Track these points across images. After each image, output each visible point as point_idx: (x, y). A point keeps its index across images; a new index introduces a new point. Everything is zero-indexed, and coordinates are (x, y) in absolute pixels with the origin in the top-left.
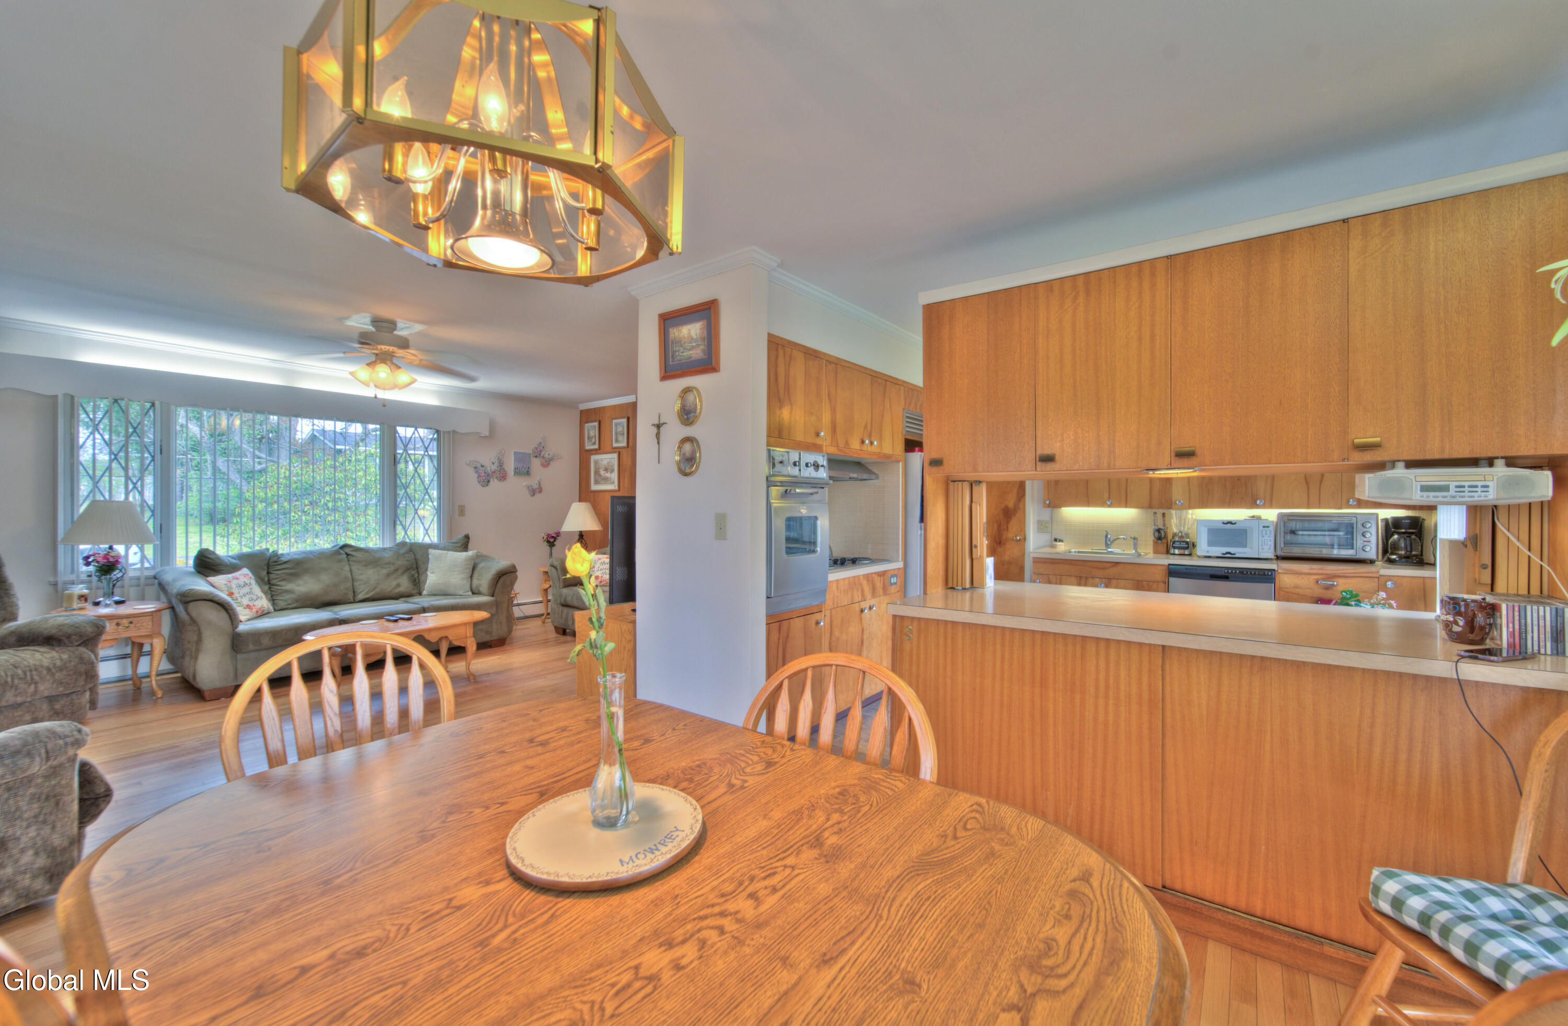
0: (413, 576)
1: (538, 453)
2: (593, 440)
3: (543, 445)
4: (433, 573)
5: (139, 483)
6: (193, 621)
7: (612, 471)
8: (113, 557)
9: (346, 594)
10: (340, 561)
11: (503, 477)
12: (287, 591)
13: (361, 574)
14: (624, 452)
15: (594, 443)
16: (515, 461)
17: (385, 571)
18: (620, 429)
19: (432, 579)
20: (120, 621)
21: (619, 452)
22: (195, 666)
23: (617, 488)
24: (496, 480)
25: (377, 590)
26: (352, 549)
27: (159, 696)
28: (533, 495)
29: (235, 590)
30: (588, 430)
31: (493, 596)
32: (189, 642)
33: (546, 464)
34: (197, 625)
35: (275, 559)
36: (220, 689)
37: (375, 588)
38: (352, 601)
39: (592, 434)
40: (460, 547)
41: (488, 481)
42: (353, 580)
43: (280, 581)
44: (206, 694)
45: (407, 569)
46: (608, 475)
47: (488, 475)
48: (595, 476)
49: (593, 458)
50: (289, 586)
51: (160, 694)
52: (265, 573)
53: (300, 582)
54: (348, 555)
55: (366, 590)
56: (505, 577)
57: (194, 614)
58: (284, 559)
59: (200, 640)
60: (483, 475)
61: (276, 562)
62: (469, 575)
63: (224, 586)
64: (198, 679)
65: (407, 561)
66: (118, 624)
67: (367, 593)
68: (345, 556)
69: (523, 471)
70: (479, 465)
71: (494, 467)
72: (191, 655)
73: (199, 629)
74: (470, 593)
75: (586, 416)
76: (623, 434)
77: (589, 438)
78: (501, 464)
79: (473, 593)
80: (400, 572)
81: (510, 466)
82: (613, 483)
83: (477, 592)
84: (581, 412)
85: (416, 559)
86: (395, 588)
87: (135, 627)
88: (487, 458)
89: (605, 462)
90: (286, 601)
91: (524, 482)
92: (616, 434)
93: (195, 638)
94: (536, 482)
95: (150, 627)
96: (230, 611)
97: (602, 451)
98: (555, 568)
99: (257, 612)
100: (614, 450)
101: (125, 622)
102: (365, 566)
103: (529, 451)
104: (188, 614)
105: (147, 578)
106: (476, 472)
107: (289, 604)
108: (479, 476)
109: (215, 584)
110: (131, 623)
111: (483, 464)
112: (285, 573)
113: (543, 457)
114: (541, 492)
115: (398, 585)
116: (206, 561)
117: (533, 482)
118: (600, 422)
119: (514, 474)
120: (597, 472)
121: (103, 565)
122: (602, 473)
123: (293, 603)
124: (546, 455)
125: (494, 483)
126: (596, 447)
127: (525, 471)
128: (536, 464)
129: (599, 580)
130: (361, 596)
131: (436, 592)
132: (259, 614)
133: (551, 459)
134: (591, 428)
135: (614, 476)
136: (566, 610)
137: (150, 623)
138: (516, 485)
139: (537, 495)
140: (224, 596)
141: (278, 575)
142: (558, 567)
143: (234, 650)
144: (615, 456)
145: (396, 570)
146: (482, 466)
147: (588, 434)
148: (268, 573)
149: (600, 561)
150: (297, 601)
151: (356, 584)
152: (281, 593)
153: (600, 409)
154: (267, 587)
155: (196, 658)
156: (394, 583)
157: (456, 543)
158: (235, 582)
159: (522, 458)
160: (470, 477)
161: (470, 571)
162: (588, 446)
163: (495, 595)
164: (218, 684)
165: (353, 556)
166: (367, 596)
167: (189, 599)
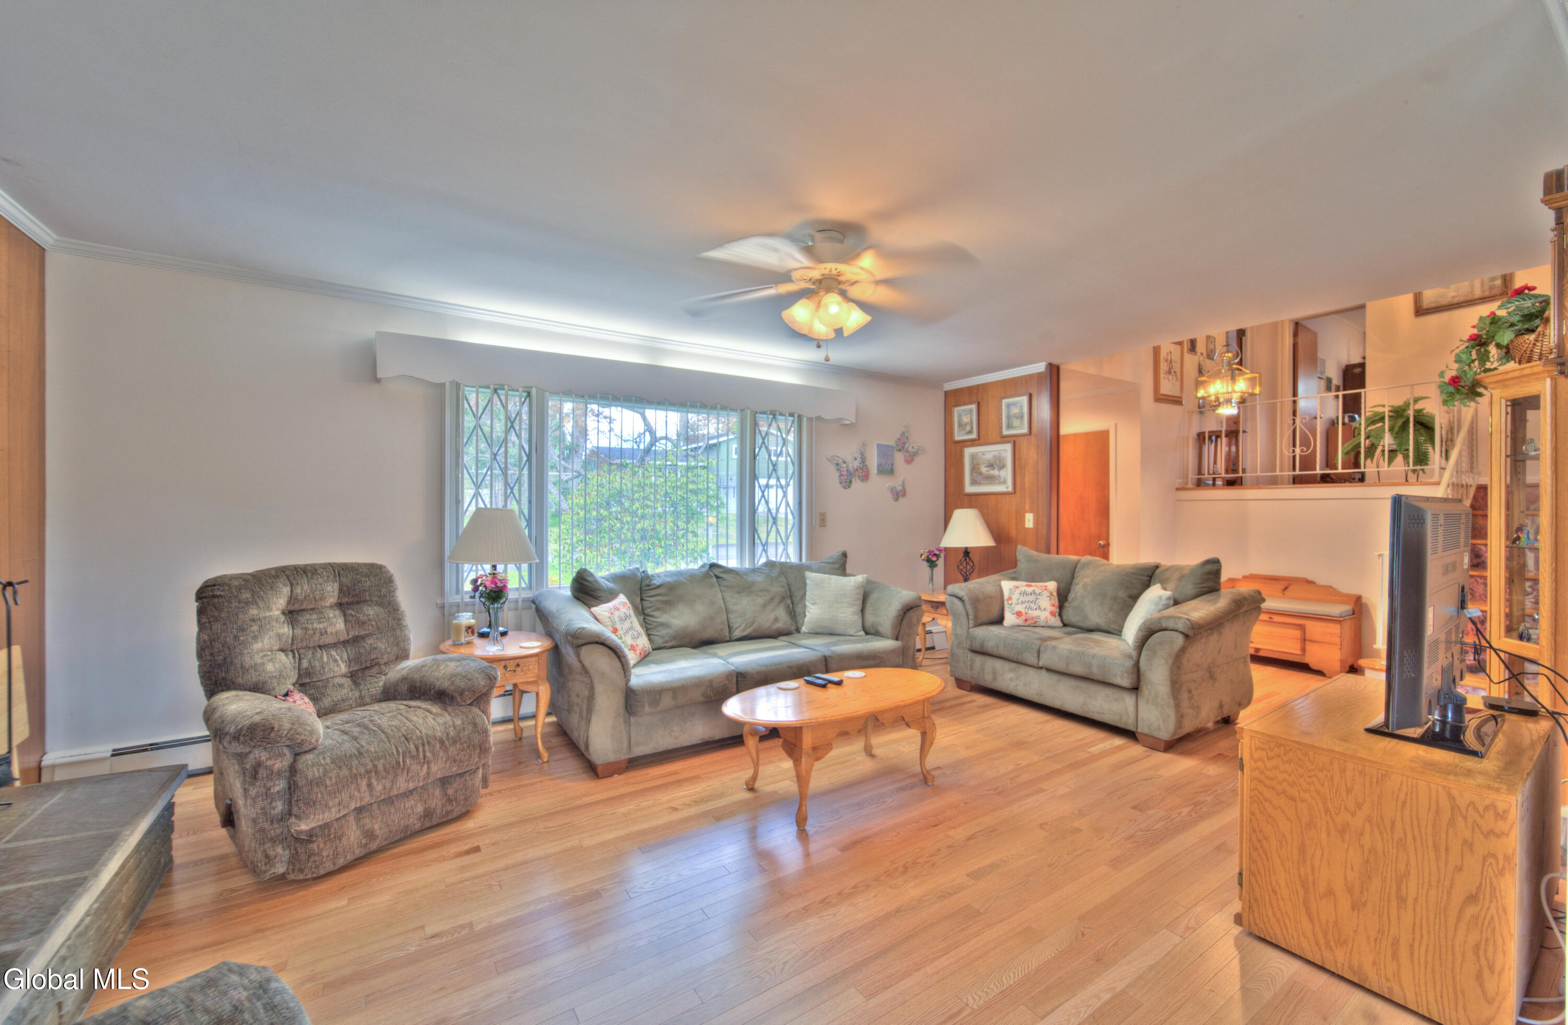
0: (789, 607)
1: (901, 444)
2: (968, 428)
3: (906, 435)
4: (814, 604)
5: (516, 488)
6: (585, 671)
7: (1002, 467)
8: (500, 580)
9: (722, 630)
10: (712, 586)
11: (865, 477)
12: (662, 625)
13: (736, 604)
14: (1023, 444)
15: (970, 432)
16: (878, 456)
17: (760, 601)
18: (1015, 411)
19: (813, 613)
20: (507, 663)
21: (1014, 442)
22: (587, 730)
23: (1010, 489)
24: (858, 480)
25: (755, 625)
26: (721, 570)
27: (545, 760)
28: (897, 500)
29: (618, 626)
30: (960, 416)
31: (897, 639)
32: (578, 696)
33: (909, 461)
34: (590, 677)
35: (647, 582)
36: (614, 763)
37: (753, 623)
38: (728, 639)
39: (966, 419)
40: (838, 569)
41: (851, 482)
42: (727, 611)
43: (654, 610)
44: (599, 770)
45: (783, 599)
46: (995, 472)
47: (850, 474)
48: (971, 474)
49: (968, 451)
50: (664, 618)
51: (545, 755)
52: (638, 599)
53: (675, 613)
54: (717, 577)
55: (743, 626)
56: (911, 612)
57: (587, 662)
58: (657, 582)
59: (591, 698)
60: (844, 473)
61: (649, 586)
62: (860, 608)
63: (607, 620)
64: (591, 749)
65: (782, 587)
66: (505, 667)
67: (744, 630)
68: (715, 579)
69: (887, 470)
70: (841, 462)
71: (856, 464)
72: (581, 713)
73: (592, 682)
74: (862, 633)
75: (953, 398)
76: (1022, 417)
77: (960, 425)
78: (863, 460)
79: (867, 633)
80: (776, 601)
81: (873, 462)
82: (1005, 482)
83: (872, 631)
84: (946, 393)
85: (788, 585)
86: (773, 623)
87: (522, 671)
88: (848, 452)
89: (989, 456)
90: (662, 637)
91: (887, 483)
92: (1009, 417)
93: (586, 693)
94: (900, 483)
95: (536, 671)
96: (623, 659)
97: (982, 441)
98: (960, 599)
99: (640, 654)
100: (1004, 439)
101: (512, 663)
102: (739, 592)
103: (892, 443)
104: (580, 662)
105: (524, 600)
106: (838, 470)
107: (666, 642)
108: (841, 475)
109: (598, 617)
110: (518, 665)
111: (845, 460)
112: (658, 601)
113: (907, 451)
114: (904, 495)
115: (776, 620)
116: (585, 585)
117: (895, 482)
118: (979, 404)
119: (878, 473)
120: (975, 469)
121: (491, 591)
122: (984, 469)
123: (671, 641)
124: (910, 449)
125: (857, 484)
126: (974, 436)
127: (889, 469)
128: (899, 458)
129: (1024, 617)
130: (737, 633)
131: (821, 631)
132: (642, 656)
133: (916, 454)
134: (965, 414)
135: (1007, 473)
136: (979, 659)
137: (536, 667)
138: (879, 485)
139: (901, 499)
140: (608, 633)
141: (651, 602)
142: (965, 598)
143: (627, 711)
144: (1008, 447)
145: (772, 599)
146: (844, 462)
147: (960, 421)
148: (642, 599)
149: (1018, 591)
150: (674, 638)
151: (731, 616)
152: (657, 626)
153: (978, 387)
154: (641, 618)
155: (589, 722)
156: (772, 617)
157: (832, 563)
158: (617, 613)
159: (885, 452)
160: (832, 477)
161: (860, 602)
162: (958, 437)
163: (900, 637)
164: (612, 758)
165: (724, 579)
166: (745, 633)
167: (581, 642)
